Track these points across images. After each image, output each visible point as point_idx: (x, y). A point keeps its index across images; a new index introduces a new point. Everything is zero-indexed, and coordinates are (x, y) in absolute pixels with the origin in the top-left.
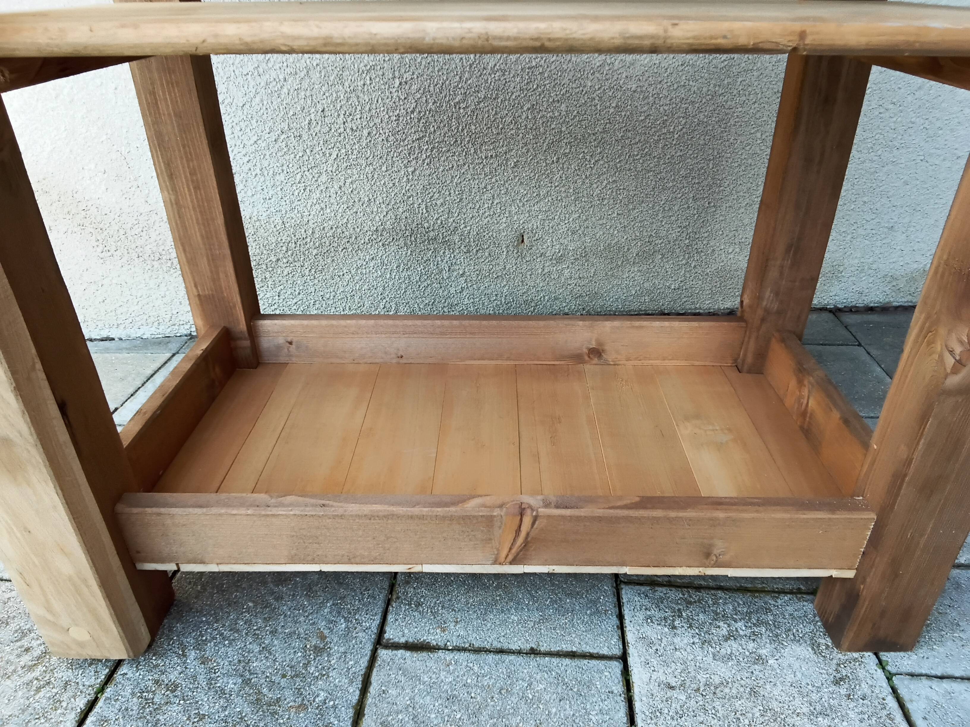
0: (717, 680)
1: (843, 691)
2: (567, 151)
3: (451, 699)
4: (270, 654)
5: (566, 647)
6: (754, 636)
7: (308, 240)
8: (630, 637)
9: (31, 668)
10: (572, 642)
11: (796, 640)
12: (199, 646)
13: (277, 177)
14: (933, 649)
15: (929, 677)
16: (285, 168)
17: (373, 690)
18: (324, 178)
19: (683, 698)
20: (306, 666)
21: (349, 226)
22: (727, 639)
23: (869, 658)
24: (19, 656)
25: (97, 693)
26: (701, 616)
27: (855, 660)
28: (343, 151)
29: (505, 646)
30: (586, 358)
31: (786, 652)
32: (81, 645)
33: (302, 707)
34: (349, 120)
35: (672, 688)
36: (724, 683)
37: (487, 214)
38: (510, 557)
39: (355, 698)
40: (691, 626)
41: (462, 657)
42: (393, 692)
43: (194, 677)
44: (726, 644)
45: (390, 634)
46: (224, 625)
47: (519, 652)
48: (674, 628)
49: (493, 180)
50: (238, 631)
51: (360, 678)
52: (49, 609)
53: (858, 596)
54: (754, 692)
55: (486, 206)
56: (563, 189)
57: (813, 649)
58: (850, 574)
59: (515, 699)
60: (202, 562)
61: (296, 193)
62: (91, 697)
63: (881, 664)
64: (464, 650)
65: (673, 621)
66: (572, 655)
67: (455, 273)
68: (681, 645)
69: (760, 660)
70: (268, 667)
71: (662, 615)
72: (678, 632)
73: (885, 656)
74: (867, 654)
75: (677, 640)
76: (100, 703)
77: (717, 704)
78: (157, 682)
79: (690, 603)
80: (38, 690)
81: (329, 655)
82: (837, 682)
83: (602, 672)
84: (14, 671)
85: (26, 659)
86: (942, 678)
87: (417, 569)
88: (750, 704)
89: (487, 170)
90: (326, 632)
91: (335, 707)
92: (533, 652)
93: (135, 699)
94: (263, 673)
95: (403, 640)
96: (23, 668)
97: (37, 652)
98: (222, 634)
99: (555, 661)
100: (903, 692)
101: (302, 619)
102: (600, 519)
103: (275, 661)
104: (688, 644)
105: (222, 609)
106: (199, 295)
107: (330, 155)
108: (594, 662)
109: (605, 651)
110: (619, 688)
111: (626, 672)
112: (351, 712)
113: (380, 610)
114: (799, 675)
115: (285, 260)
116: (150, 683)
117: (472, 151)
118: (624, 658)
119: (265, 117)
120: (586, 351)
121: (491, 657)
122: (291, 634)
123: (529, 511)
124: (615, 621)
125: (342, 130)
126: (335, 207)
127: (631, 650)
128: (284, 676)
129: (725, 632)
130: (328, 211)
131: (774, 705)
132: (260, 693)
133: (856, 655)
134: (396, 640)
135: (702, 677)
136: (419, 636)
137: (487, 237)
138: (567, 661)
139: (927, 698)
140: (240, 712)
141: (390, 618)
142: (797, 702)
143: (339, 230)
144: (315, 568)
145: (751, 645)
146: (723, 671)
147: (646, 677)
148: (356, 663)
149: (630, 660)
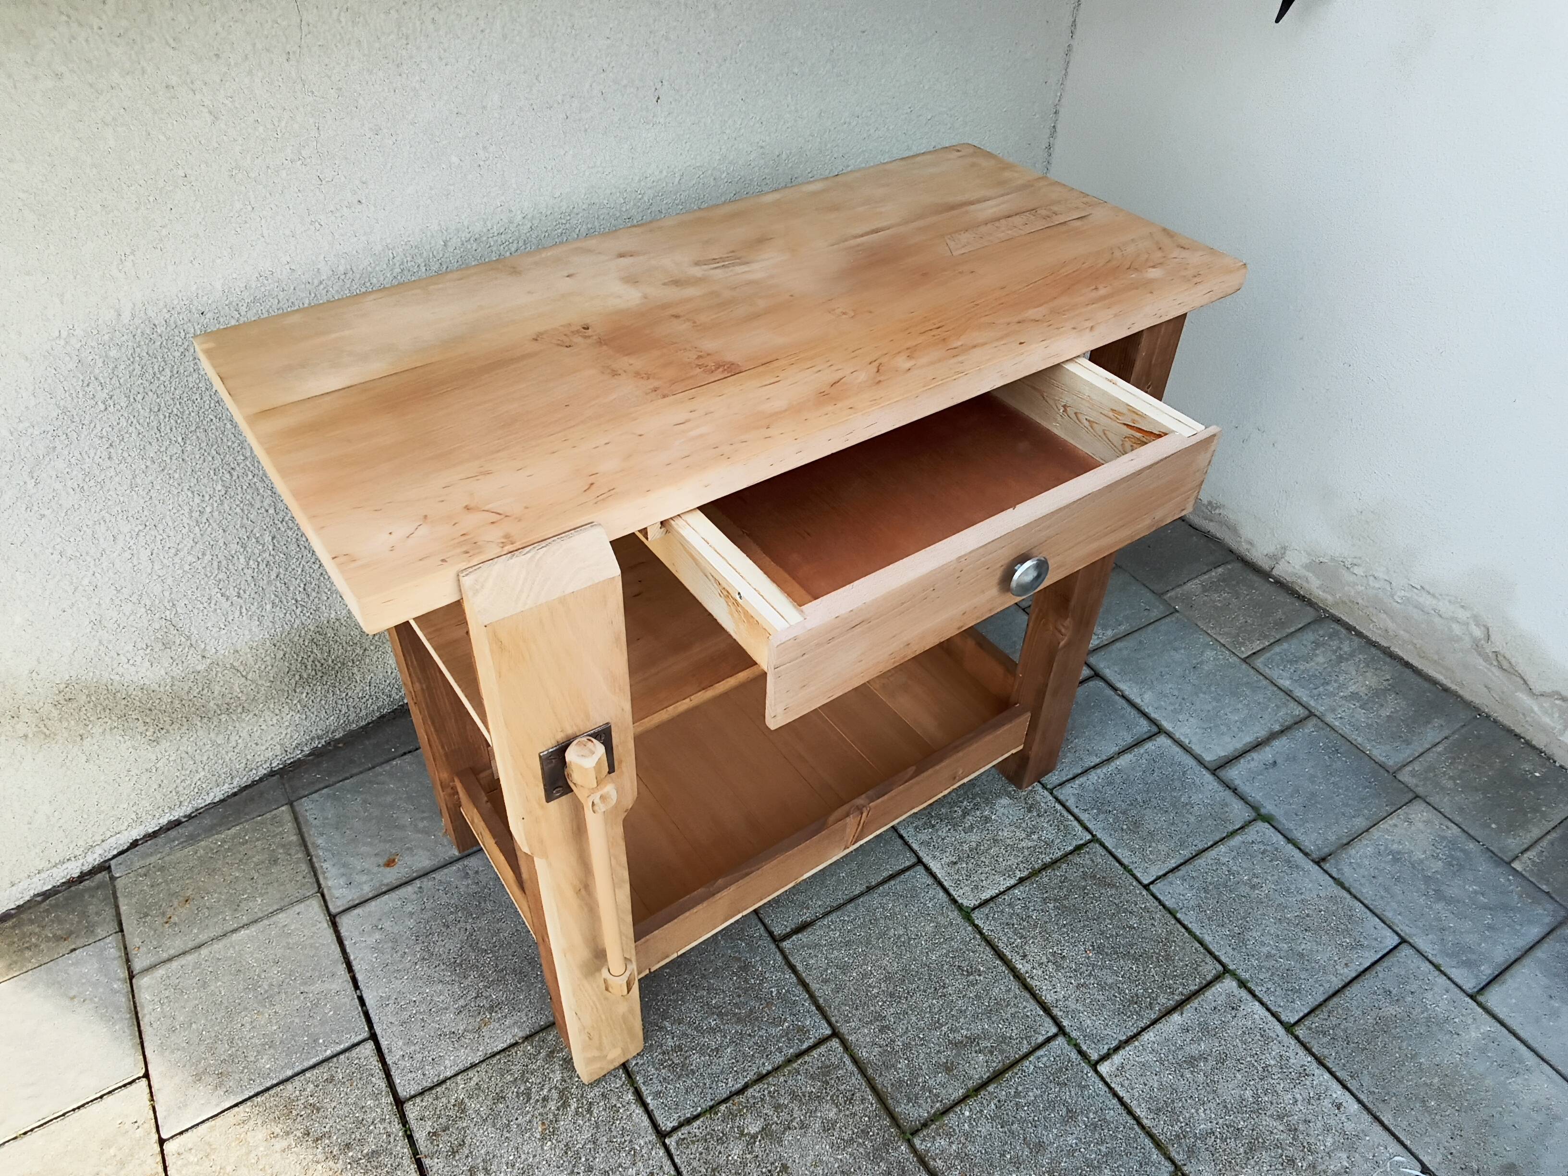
0: (974, 844)
1: (1035, 814)
3: (848, 944)
4: (716, 990)
5: (885, 874)
6: (976, 807)
8: (915, 846)
9: (565, 1105)
10: (887, 869)
11: (999, 796)
14: (1063, 763)
15: (1068, 781)
17: (800, 967)
19: (964, 865)
20: (746, 981)
23: (1037, 786)
24: (544, 1106)
25: (632, 1085)
26: (943, 810)
27: (1031, 791)
29: (852, 895)
31: (997, 807)
32: (612, 1061)
33: (769, 1004)
35: (955, 863)
36: (979, 844)
38: (854, 842)
39: (794, 979)
41: (833, 916)
42: (811, 962)
43: (684, 1034)
44: (966, 820)
45: (778, 933)
46: (665, 995)
47: (862, 894)
48: (933, 826)
50: (679, 991)
51: (786, 967)
52: (600, 1048)
53: (1028, 758)
54: (995, 841)
58: (1021, 747)
59: (882, 921)
60: (667, 957)
62: (632, 1090)
63: (1044, 787)
64: (830, 912)
65: (930, 822)
66: (891, 877)
68: (944, 834)
69: (987, 819)
70: (724, 998)
72: (937, 826)
73: (1044, 780)
74: (1035, 784)
75: (940, 833)
76: (643, 1088)
77: (983, 859)
78: (664, 1053)
80: (589, 1111)
82: (1029, 810)
83: (915, 877)
84: (555, 1115)
85: (552, 1105)
86: (1074, 778)
88: (997, 849)
91: (788, 991)
92: (870, 889)
94: (724, 1003)
95: (788, 930)
96: (558, 1109)
97: (555, 1094)
98: (671, 1000)
99: (886, 886)
100: (1061, 797)
101: (712, 958)
102: (902, 792)
103: (723, 991)
104: (947, 832)
105: (651, 986)
108: (907, 874)
109: (908, 864)
110: (930, 881)
111: (927, 869)
112: (800, 987)
113: (757, 920)
114: (1010, 817)
116: (660, 1057)
118: (920, 861)
121: (849, 907)
123: (864, 810)
124: (900, 841)
127: (921, 854)
128: (739, 996)
129: (960, 813)
131: (1009, 841)
132: (735, 1014)
133: (1030, 788)
134: (784, 932)
135: (966, 847)
136: (796, 923)
138: (892, 882)
139: (1073, 794)
140: (736, 1032)
141: (767, 921)
142: (1018, 834)
144: (739, 916)
145: (978, 813)
146: (974, 838)
147: (939, 865)
148: (774, 960)
149: (924, 860)
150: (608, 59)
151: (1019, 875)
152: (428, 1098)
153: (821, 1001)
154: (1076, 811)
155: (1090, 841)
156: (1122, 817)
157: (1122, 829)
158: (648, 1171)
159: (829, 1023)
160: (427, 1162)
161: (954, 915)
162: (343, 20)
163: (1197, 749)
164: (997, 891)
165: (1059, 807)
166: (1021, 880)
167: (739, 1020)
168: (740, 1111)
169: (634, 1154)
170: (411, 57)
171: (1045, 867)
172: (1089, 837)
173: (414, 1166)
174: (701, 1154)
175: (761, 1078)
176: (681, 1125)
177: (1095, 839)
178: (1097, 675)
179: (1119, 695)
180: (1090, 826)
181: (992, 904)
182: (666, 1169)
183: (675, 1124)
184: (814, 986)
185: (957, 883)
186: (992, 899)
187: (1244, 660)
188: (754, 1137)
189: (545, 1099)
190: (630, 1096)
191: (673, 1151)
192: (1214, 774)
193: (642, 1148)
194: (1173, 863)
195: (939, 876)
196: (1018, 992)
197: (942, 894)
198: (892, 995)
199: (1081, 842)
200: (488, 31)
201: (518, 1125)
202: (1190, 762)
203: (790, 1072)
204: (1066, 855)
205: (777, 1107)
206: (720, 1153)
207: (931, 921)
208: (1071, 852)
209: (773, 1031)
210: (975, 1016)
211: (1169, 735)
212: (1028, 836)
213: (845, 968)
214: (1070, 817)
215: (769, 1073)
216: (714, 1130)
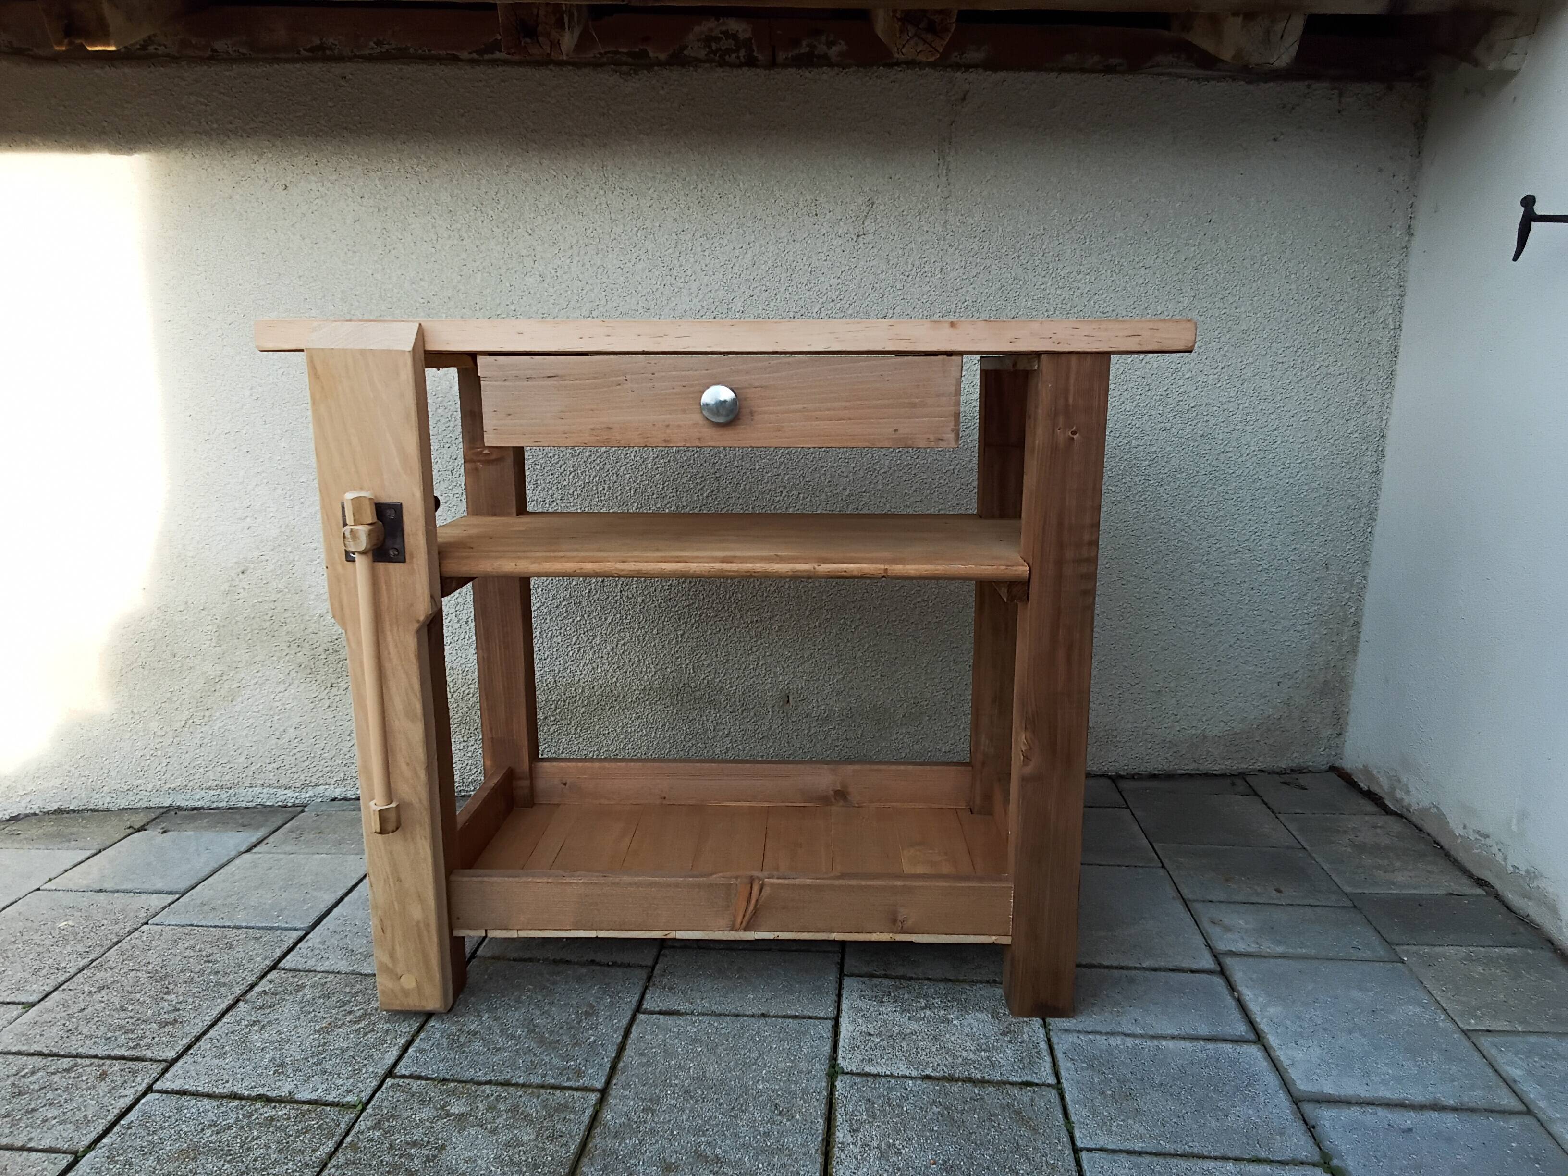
0: (908, 1031)
1: (1007, 1039)
2: (829, 617)
3: (694, 1041)
4: (550, 1015)
5: (791, 1012)
6: (946, 1008)
7: (577, 698)
8: (844, 1007)
9: (357, 1022)
10: (796, 1010)
11: (980, 1010)
12: (491, 1009)
13: (555, 640)
14: (1092, 1017)
15: (1080, 1032)
16: (562, 631)
17: (633, 1036)
18: (598, 640)
19: (878, 1040)
20: (579, 1023)
21: (618, 685)
22: (922, 1009)
23: (1037, 1022)
24: (345, 1015)
26: (906, 996)
27: (1024, 1022)
28: (618, 616)
29: (741, 1013)
30: (833, 800)
31: (969, 1017)
32: (406, 993)
33: (576, 1044)
34: (625, 589)
35: (871, 1035)
36: (913, 1033)
37: (752, 674)
38: (744, 924)
39: (618, 1040)
40: (896, 1001)
41: (707, 1018)
42: (649, 1037)
43: (490, 1028)
44: (921, 1011)
45: (646, 1005)
46: (510, 999)
47: (752, 1016)
48: (882, 1002)
49: (759, 643)
50: (521, 1002)
51: (623, 1030)
52: (392, 956)
53: (1017, 960)
54: (935, 1038)
55: (752, 667)
56: (826, 652)
57: (992, 1015)
58: (1009, 938)
59: (745, 1041)
60: (506, 928)
61: (571, 654)
62: (409, 1038)
63: (1045, 1024)
64: (708, 1014)
65: (882, 998)
66: (795, 1017)
67: (721, 733)
68: (885, 1011)
70: (548, 1023)
71: (874, 994)
72: (885, 1004)
73: (1050, 1020)
74: (1035, 1019)
75: (883, 1009)
76: (418, 1041)
77: (904, 1045)
78: (460, 1030)
79: (900, 988)
80: (366, 1034)
81: (597, 1017)
82: (1004, 1034)
83: (817, 1026)
84: (343, 1024)
86: (1090, 1032)
87: (672, 935)
89: (753, 633)
90: (595, 1004)
91: (602, 1045)
92: (764, 1015)
93: (444, 1039)
94: (545, 1026)
95: (657, 1009)
98: (509, 1004)
99: (780, 1020)
100: (1054, 1039)
101: (574, 996)
102: (809, 886)
103: (553, 1019)
104: (891, 1011)
106: (492, 738)
107: (606, 619)
108: (812, 1021)
109: (822, 1015)
110: (828, 1034)
111: (836, 1026)
112: (616, 1047)
114: (975, 1029)
115: (552, 719)
116: (455, 1031)
117: (739, 616)
118: (836, 1018)
119: (549, 586)
120: (832, 793)
121: (729, 1019)
122: (565, 1005)
123: (757, 881)
124: (835, 998)
125: (619, 597)
126: (606, 667)
127: (843, 1014)
128: (561, 1028)
129: (923, 1005)
130: (599, 670)
131: (950, 1045)
132: (543, 1037)
133: (1026, 1019)
134: (652, 1009)
135: (897, 1029)
136: (670, 1007)
137: (752, 697)
138: (789, 1021)
139: (1072, 1043)
140: (528, 1047)
141: (648, 996)
142: (968, 1044)
143: (608, 689)
144: (592, 934)
145: (942, 1012)
146: (914, 1026)
147: (851, 1028)
148: (619, 1021)
149: (841, 1020)
150: (837, 293)
151: (929, 1071)
152: (290, 974)
153: (621, 1064)
154: (1060, 1055)
155: (1049, 1085)
156: (1115, 1083)
157: (1103, 1093)
158: (351, 1088)
159: (608, 1082)
160: (241, 1004)
161: (821, 1069)
162: (639, 235)
163: (1294, 1074)
164: (888, 1073)
165: (1043, 1046)
166: (928, 1077)
167: (542, 1042)
168: (463, 1093)
169: (356, 1072)
170: (681, 266)
171: (970, 1080)
172: (1052, 1080)
173: (231, 1002)
174: (398, 1101)
175: (506, 1084)
176: (411, 1077)
177: (1058, 1087)
178: (1223, 972)
179: (1234, 997)
180: (1063, 1073)
181: (870, 1079)
182: (363, 1094)
183: (407, 1073)
184: (629, 1052)
185: (853, 1048)
186: (877, 1075)
187: (1465, 1032)
188: (448, 1115)
189: (350, 1012)
190: (402, 1041)
191: (384, 1087)
192: (1297, 1104)
193: (366, 1072)
194: (1138, 1146)
195: (842, 1036)
196: (813, 1151)
197: (827, 1048)
198: (687, 1092)
199: (1036, 1081)
200: (741, 257)
201: (315, 1016)
202: (1271, 1079)
203: (533, 1092)
204: (1005, 1083)
205: (491, 1108)
206: (411, 1109)
207: (792, 1062)
208: (1013, 1084)
209: (555, 1061)
210: (746, 1147)
211: (1267, 1050)
212: (979, 1050)
213: (668, 1053)
214: (1048, 1059)
215: (516, 1085)
216: (427, 1093)
